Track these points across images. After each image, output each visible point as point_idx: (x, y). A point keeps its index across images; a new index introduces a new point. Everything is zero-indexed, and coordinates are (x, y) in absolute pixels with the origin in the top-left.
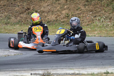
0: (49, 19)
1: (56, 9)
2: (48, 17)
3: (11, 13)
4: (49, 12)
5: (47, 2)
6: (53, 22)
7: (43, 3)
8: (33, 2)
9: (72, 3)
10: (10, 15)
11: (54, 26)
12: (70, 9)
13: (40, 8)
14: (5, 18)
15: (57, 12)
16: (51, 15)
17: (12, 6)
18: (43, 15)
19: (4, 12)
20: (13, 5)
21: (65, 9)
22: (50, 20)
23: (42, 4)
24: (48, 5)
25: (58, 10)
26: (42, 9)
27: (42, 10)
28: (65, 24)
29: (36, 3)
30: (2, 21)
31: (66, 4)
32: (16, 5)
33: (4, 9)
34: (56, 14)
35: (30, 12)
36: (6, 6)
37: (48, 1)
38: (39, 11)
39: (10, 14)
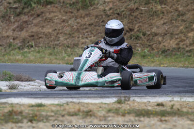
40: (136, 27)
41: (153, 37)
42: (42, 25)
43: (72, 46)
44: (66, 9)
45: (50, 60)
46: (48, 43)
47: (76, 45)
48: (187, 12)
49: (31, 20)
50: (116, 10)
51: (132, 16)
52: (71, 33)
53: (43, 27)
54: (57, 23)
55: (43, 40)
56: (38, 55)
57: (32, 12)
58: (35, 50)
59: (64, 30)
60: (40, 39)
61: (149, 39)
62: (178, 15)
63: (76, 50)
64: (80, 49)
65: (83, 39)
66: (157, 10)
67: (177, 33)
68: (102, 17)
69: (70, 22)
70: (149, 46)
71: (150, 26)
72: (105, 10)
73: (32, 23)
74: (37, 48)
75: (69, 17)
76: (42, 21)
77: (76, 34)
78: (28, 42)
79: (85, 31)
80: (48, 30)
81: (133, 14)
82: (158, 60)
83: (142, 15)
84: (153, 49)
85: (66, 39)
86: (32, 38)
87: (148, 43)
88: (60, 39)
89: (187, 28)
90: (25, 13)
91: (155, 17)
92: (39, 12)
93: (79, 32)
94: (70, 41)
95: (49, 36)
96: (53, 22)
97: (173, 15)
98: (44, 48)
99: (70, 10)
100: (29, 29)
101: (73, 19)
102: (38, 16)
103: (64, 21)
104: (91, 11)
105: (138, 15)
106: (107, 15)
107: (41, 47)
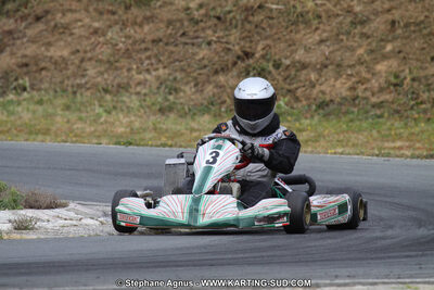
0: (323, 93)
1: (352, 56)
2: (323, 88)
3: (182, 70)
4: (326, 67)
5: (317, 29)
6: (340, 104)
7: (303, 32)
8: (263, 29)
9: (414, 32)
10: (175, 79)
11: (343, 119)
12: (405, 58)
13: (292, 52)
14: (158, 88)
15: (358, 67)
16: (333, 79)
17: (186, 44)
18: (302, 78)
19: (155, 66)
20: (188, 41)
21: (385, 57)
22: (328, 98)
23: (298, 36)
24: (322, 41)
25: (360, 59)
26: (300, 55)
27: (297, 57)
28: (386, 115)
29: (276, 33)
30: (148, 99)
31: (390, 38)
32: (200, 40)
33: (156, 56)
34: (352, 75)
35: (254, 69)
36: (161, 44)
37: (321, 26)
38: (288, 62)
39: (179, 75)
40: (260, 47)
41: (297, 71)
42: (47, 41)
43: (114, 89)
44: (101, 6)
45: (68, 121)
46: (62, 82)
47: (123, 87)
48: (372, 17)
49: (21, 28)
50: (214, 8)
51: (249, 22)
52: (112, 59)
53: (49, 44)
54: (80, 37)
55: (49, 74)
56: (40, 109)
57: (23, 9)
58: (32, 98)
59: (98, 50)
60: (44, 73)
61: (288, 77)
62: (353, 23)
63: (124, 99)
64: (134, 97)
65: (140, 73)
66: (306, 9)
67: (351, 63)
68: (182, 25)
69: (110, 34)
70: (289, 91)
71: (290, 46)
72: (188, 9)
73: (24, 36)
74: (35, 93)
75: (108, 23)
76: (46, 30)
77: (124, 62)
78: (16, 79)
79: (143, 57)
80: (60, 51)
81: (251, 18)
82: (311, 125)
83: (270, 22)
84: (297, 99)
85: (102, 73)
86: (25, 69)
87: (287, 87)
88: (88, 72)
89: (372, 51)
90: (8, 12)
91: (302, 26)
92: (39, 11)
93: (130, 57)
94: (111, 78)
95: (63, 66)
96: (71, 34)
97: (341, 23)
98: (52, 93)
99: (110, 8)
100: (18, 49)
101: (117, 28)
102: (38, 19)
103: (95, 32)
104: (158, 11)
105: (262, 20)
106: (192, 19)
107: (46, 90)
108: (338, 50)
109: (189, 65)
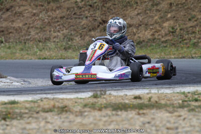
0: (139, 37)
1: (153, 20)
2: (139, 35)
3: (75, 30)
4: (140, 25)
5: (136, 8)
6: (147, 42)
7: (129, 10)
8: (111, 10)
9: (181, 8)
10: (71, 34)
11: (149, 49)
12: (177, 20)
14: (64, 39)
15: (155, 25)
16: (144, 31)
17: (76, 18)
18: (130, 31)
19: (62, 29)
21: (167, 20)
22: (142, 39)
23: (128, 12)
24: (138, 14)
25: (156, 21)
26: (128, 21)
28: (168, 46)
29: (117, 11)
30: (59, 44)
31: (169, 11)
32: (82, 16)
33: (62, 24)
34: (152, 29)
36: (64, 19)
37: (138, 7)
39: (73, 33)
40: (110, 18)
42: (12, 20)
43: (43, 40)
44: (36, 3)
45: (22, 55)
46: (19, 38)
47: (47, 39)
48: (161, 2)
50: (88, 1)
51: (105, 7)
52: (42, 27)
53: (13, 21)
54: (27, 17)
55: (13, 35)
56: (9, 51)
58: (5, 46)
59: (35, 23)
60: (11, 34)
62: (153, 5)
63: (48, 44)
64: (52, 44)
65: (55, 32)
67: (152, 23)
68: (74, 9)
69: (41, 15)
71: (124, 17)
72: (76, 2)
73: (2, 18)
74: (7, 44)
75: (40, 10)
76: (11, 15)
77: (47, 28)
80: (18, 24)
81: (105, 5)
83: (115, 6)
85: (37, 33)
86: (2, 33)
88: (31, 33)
89: (162, 17)
91: (129, 8)
92: (8, 6)
93: (50, 25)
94: (42, 35)
95: (20, 31)
96: (23, 16)
97: (147, 5)
98: (15, 43)
99: (41, 3)
101: (44, 12)
102: (8, 10)
103: (34, 15)
104: (63, 4)
105: (111, 6)
106: (78, 7)
107: (12, 42)
108: (146, 18)
109: (77, 28)
